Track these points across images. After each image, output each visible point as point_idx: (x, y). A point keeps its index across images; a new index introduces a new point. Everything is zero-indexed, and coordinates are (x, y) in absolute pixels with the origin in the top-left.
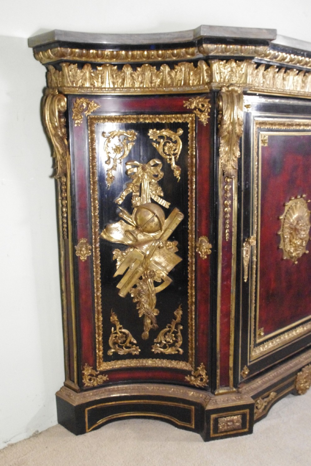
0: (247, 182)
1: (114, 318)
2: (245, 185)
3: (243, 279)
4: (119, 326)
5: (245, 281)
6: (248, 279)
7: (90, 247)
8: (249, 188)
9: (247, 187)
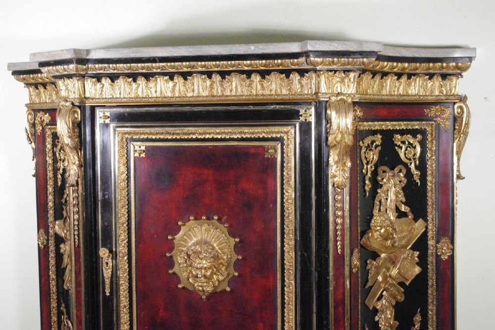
0: (106, 193)
1: (63, 308)
2: (104, 195)
3: (104, 293)
4: (66, 316)
5: (108, 294)
6: (111, 293)
7: (46, 237)
8: (110, 198)
9: (107, 197)
